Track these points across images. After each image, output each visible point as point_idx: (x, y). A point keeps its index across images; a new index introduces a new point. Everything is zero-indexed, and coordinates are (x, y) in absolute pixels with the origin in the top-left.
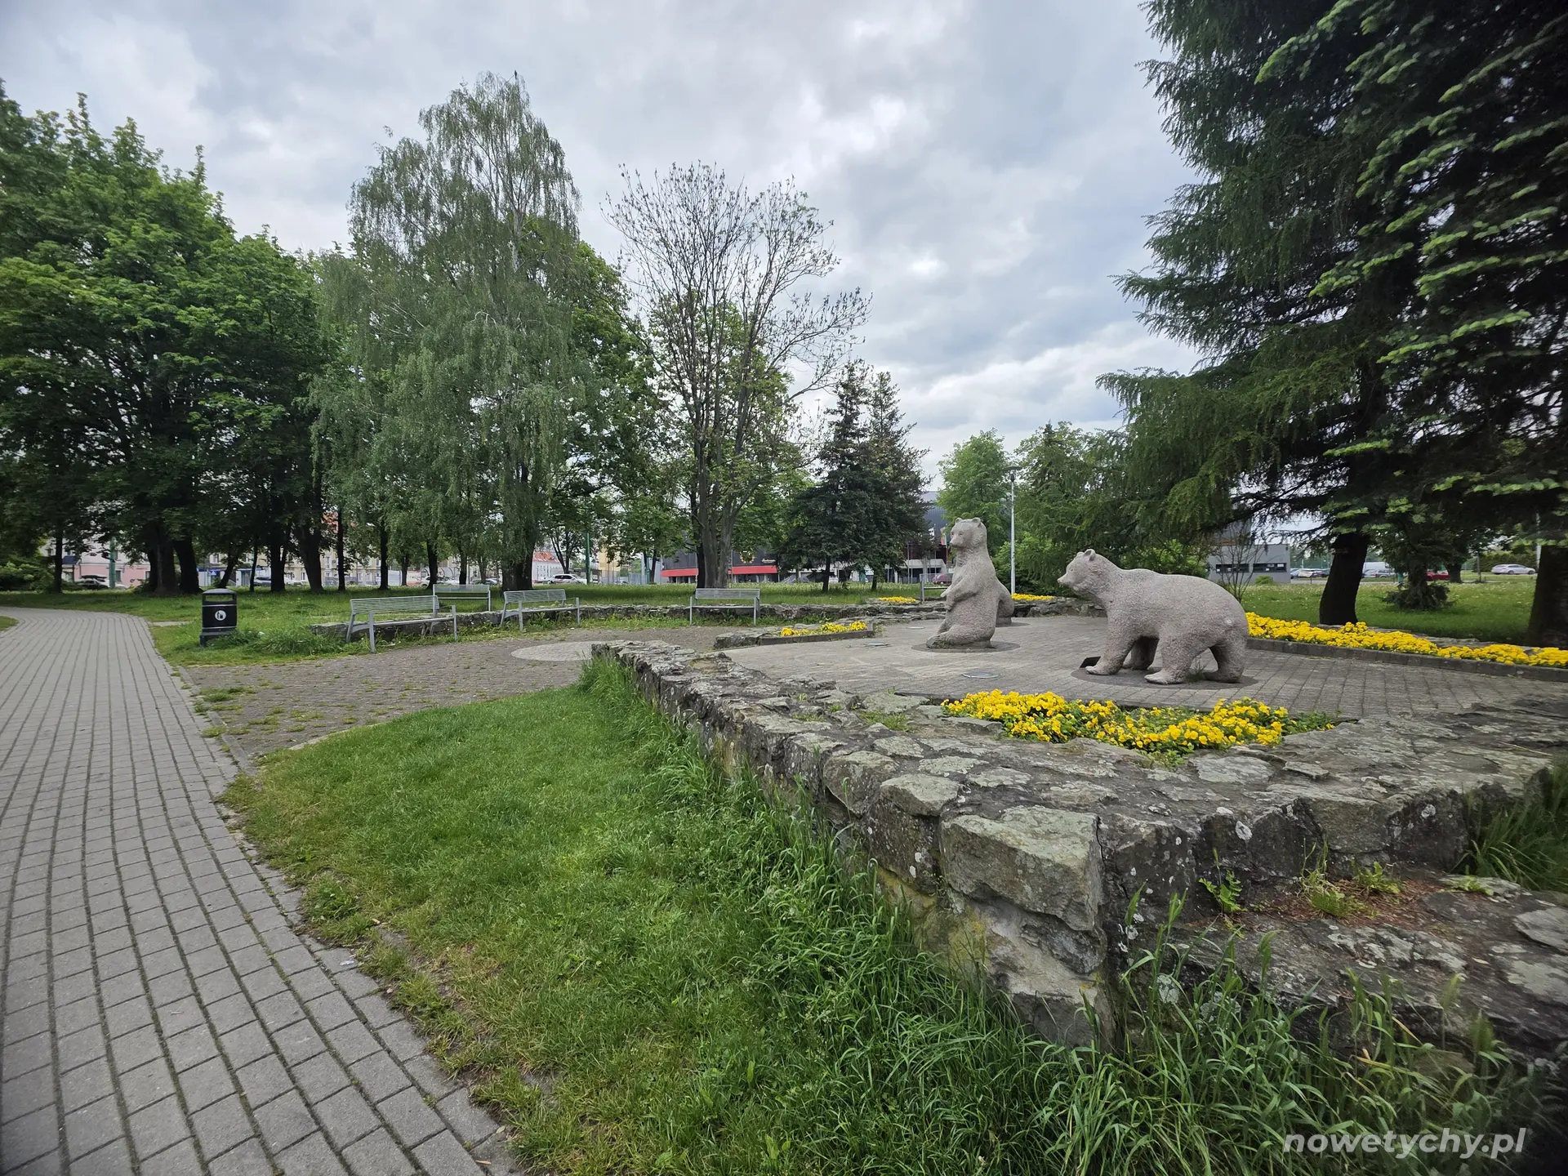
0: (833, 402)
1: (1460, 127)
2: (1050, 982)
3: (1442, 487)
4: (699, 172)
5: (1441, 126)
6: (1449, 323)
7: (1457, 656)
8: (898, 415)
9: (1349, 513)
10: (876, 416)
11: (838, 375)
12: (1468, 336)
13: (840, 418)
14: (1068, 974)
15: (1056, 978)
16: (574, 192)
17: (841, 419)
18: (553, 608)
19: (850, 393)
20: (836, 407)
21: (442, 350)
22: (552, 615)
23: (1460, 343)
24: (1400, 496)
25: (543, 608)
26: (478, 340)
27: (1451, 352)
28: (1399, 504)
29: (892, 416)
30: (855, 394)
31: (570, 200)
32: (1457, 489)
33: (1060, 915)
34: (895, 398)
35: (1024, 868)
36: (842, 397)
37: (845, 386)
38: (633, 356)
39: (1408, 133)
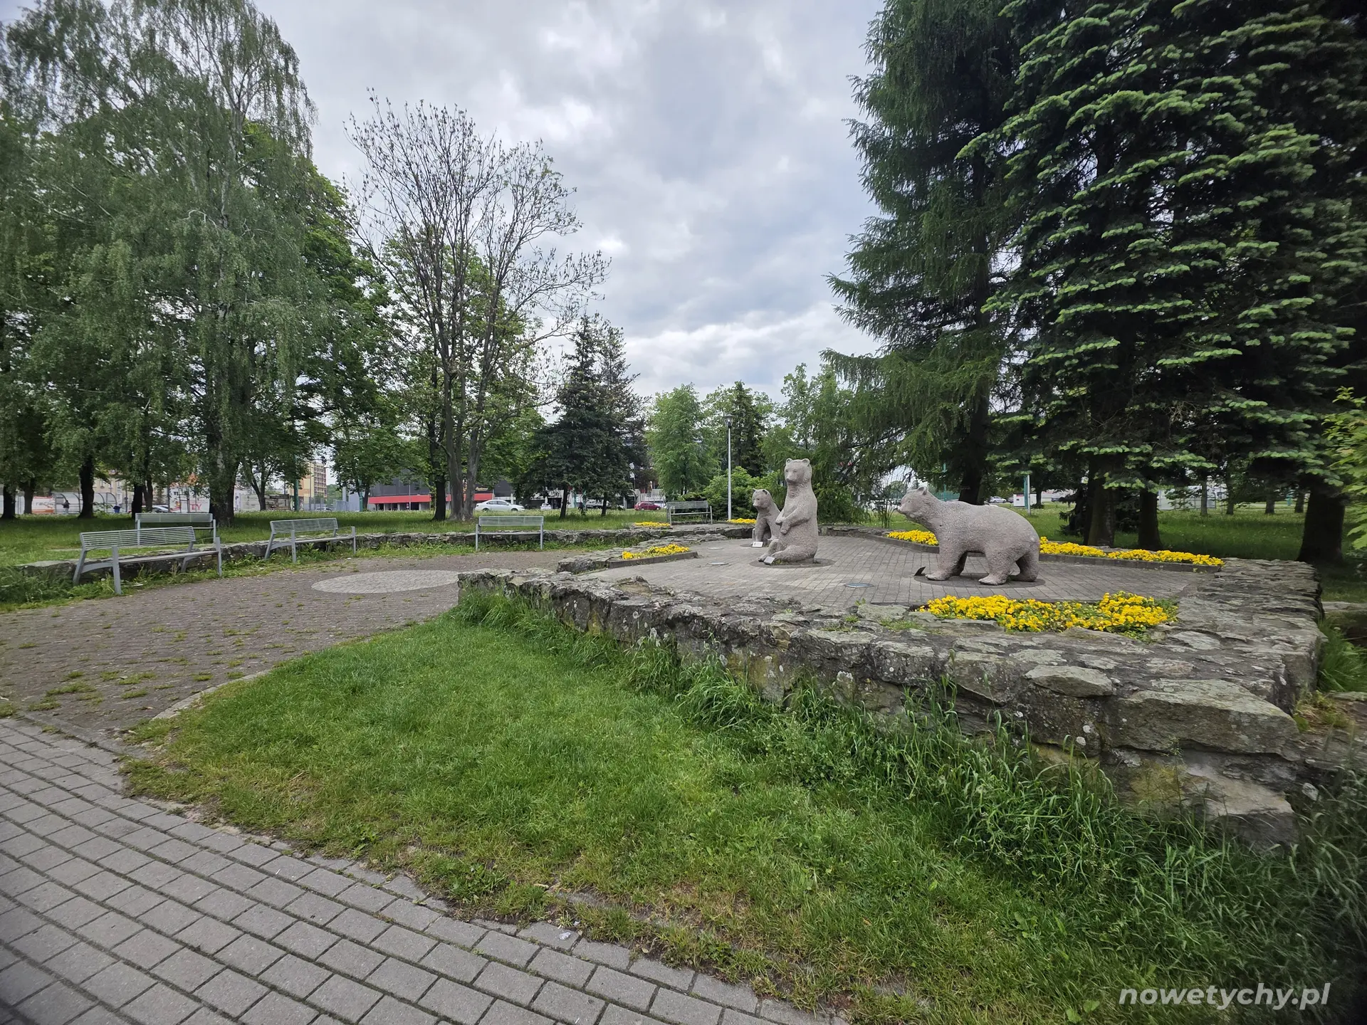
0: (572, 349)
1: (1081, 217)
2: (1255, 802)
3: (1065, 448)
4: (452, 113)
5: (1069, 215)
6: (1072, 343)
7: (1121, 557)
8: (625, 365)
9: (1007, 463)
10: (606, 364)
11: (575, 326)
12: (1086, 353)
13: (576, 363)
14: (1269, 794)
15: (1259, 798)
16: (308, 102)
17: (578, 364)
18: (322, 538)
19: (586, 341)
20: (574, 353)
21: (142, 245)
22: (322, 546)
23: (1078, 356)
24: (1038, 453)
25: (312, 540)
26: (194, 241)
27: (1075, 361)
28: (1038, 458)
29: (620, 365)
30: (591, 344)
31: (302, 107)
32: (1074, 449)
33: (1279, 751)
34: (622, 350)
35: (1239, 724)
36: (578, 344)
37: (581, 335)
38: (360, 282)
39: (1050, 214)
